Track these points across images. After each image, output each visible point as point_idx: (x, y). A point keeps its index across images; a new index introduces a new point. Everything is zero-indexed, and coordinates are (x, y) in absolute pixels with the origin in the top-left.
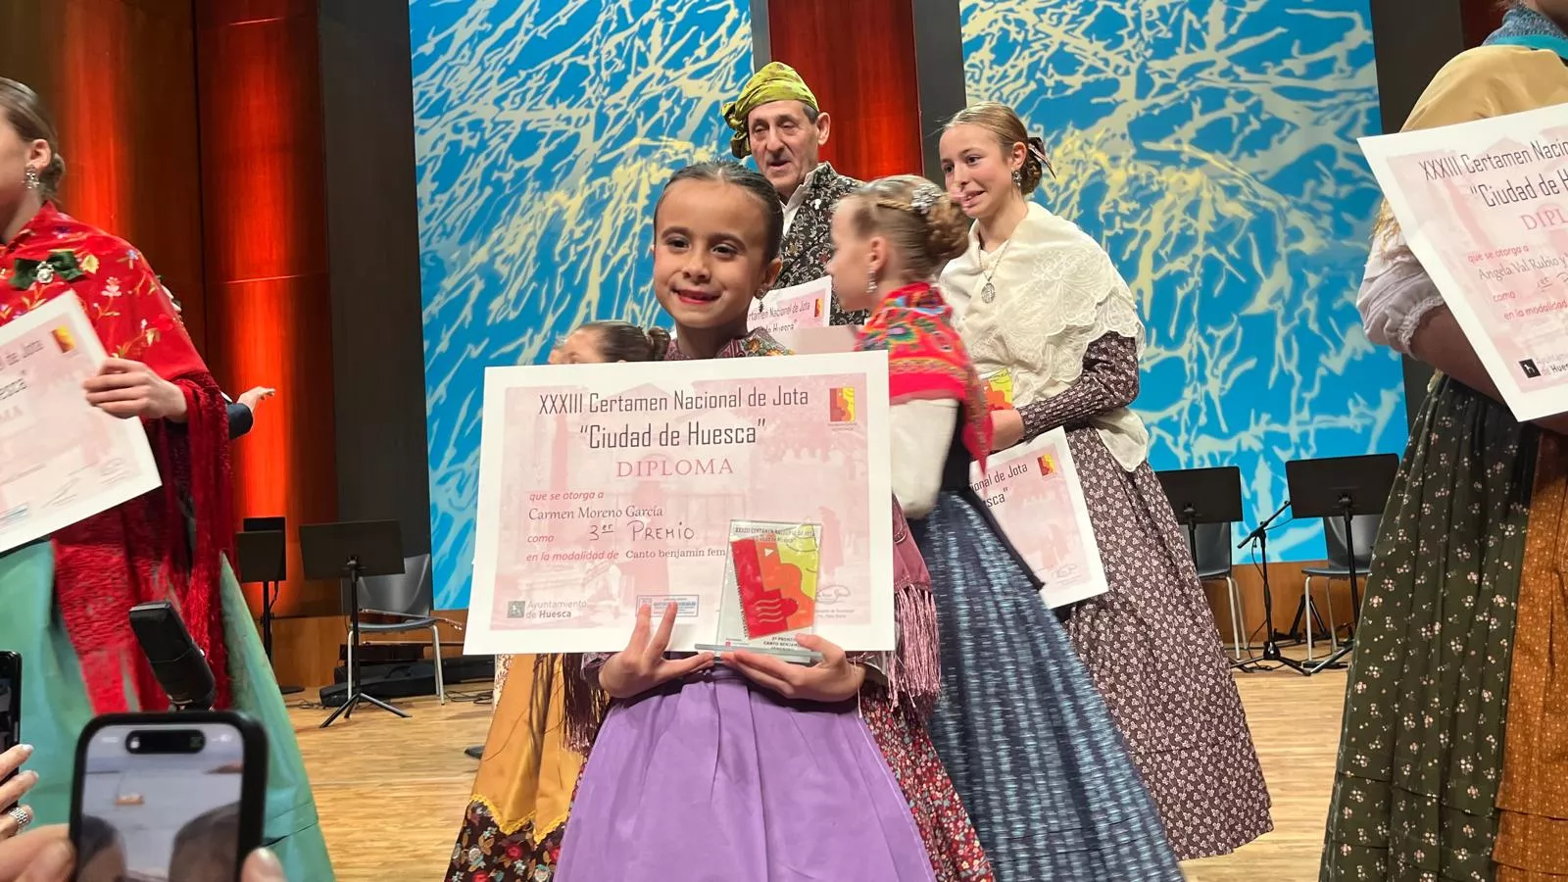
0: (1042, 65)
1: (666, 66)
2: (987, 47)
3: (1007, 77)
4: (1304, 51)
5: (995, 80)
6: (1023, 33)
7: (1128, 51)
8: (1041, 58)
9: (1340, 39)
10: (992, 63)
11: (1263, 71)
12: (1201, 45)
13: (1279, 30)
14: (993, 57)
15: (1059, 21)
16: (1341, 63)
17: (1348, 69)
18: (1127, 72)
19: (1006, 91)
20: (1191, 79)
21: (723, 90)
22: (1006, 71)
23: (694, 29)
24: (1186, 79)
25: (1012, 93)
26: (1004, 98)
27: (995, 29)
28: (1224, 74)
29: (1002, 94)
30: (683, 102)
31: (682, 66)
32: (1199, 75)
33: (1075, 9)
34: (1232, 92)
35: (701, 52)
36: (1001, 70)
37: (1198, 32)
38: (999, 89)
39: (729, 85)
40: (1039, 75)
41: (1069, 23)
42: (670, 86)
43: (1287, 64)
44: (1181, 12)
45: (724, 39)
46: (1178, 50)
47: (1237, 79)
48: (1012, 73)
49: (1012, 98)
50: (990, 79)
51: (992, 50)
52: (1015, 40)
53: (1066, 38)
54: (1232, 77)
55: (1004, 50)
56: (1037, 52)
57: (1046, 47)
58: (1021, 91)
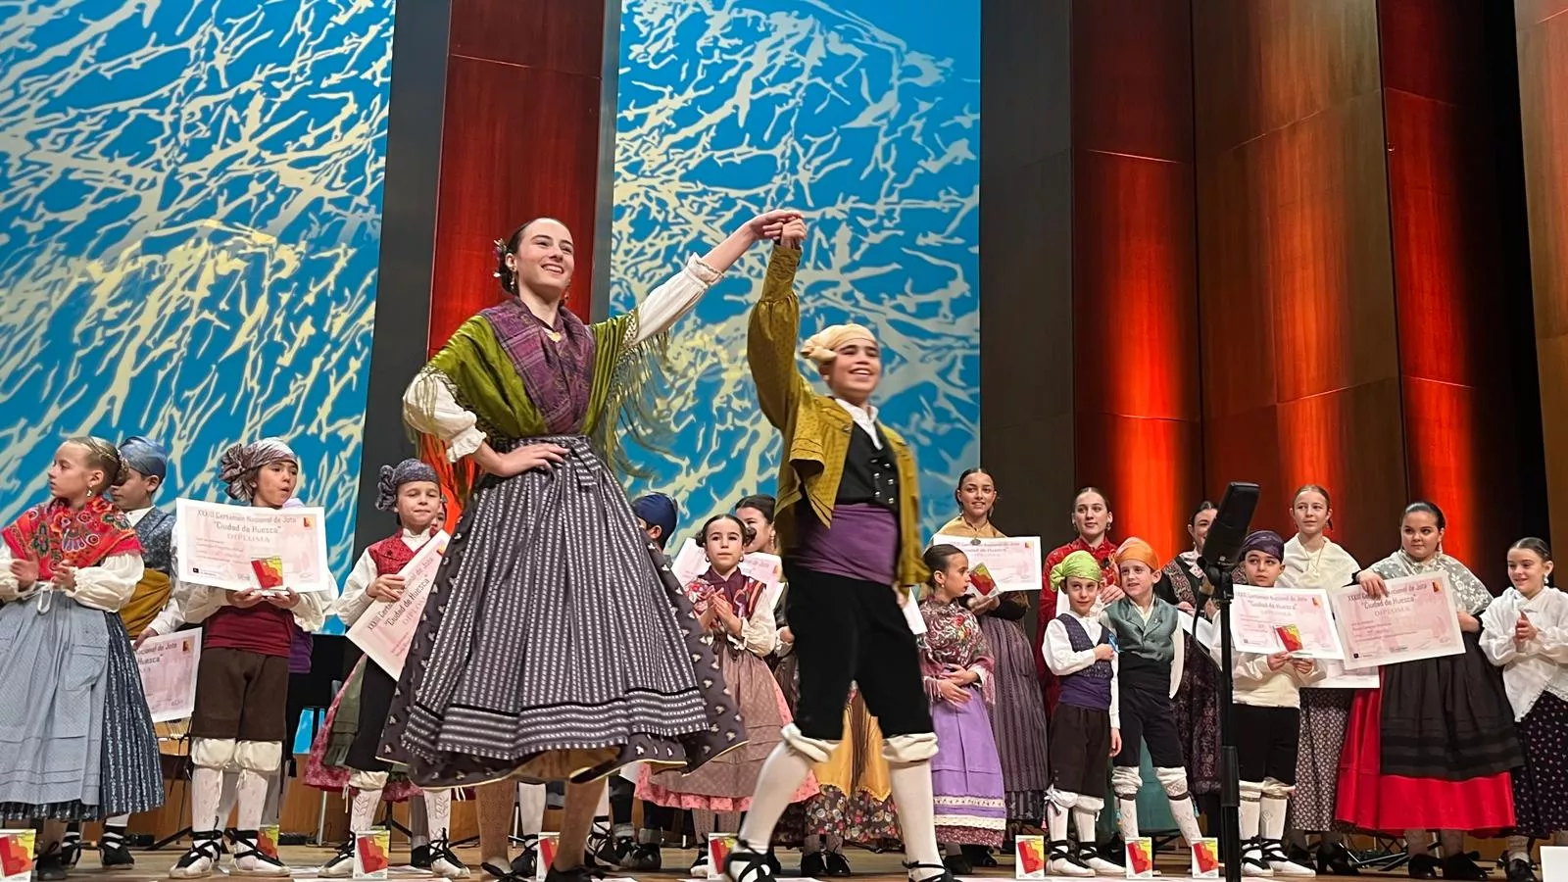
0: (680, 250)
1: (263, 146)
2: (626, 219)
3: (645, 254)
4: (915, 290)
5: (632, 255)
6: (663, 213)
7: (762, 255)
8: (679, 243)
9: (945, 286)
10: (631, 236)
11: (880, 302)
12: (828, 265)
13: (895, 266)
14: (632, 230)
15: (700, 211)
16: (945, 309)
17: (951, 316)
18: (759, 275)
19: (642, 268)
20: (817, 296)
21: (329, 187)
22: (643, 248)
23: (302, 113)
24: (813, 294)
25: (648, 271)
26: (640, 274)
27: (636, 203)
28: (848, 296)
29: (637, 270)
30: (279, 189)
31: (283, 150)
32: (824, 293)
33: (716, 202)
34: (852, 315)
35: (308, 140)
36: (639, 245)
37: (826, 251)
38: (635, 264)
39: (338, 183)
40: (675, 259)
41: (708, 215)
42: (265, 168)
43: (900, 299)
44: (812, 228)
45: (337, 132)
46: (807, 264)
47: (857, 304)
48: (650, 251)
49: (647, 276)
50: (627, 253)
51: (632, 224)
52: (655, 218)
53: (705, 229)
54: (853, 302)
55: (643, 226)
56: (677, 235)
57: (685, 233)
58: (658, 271)
